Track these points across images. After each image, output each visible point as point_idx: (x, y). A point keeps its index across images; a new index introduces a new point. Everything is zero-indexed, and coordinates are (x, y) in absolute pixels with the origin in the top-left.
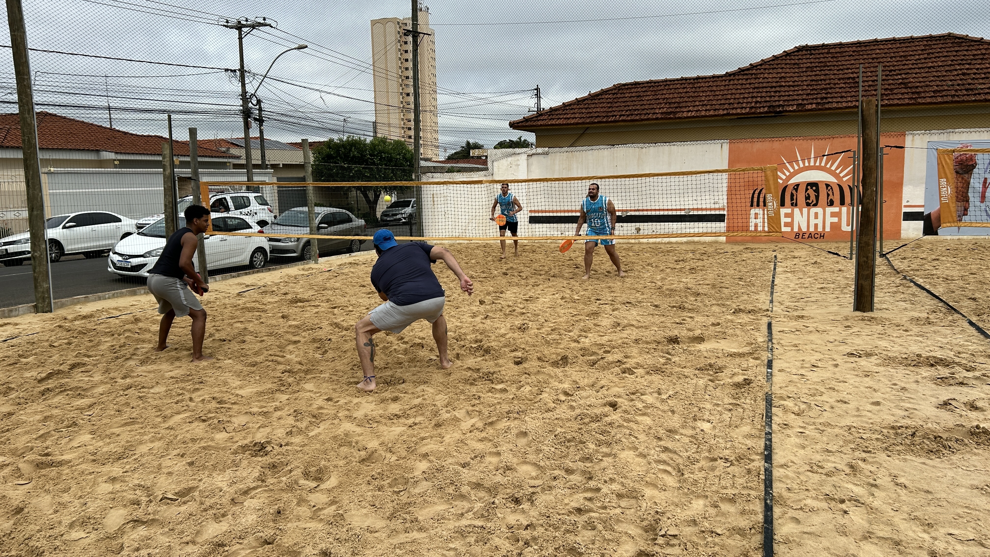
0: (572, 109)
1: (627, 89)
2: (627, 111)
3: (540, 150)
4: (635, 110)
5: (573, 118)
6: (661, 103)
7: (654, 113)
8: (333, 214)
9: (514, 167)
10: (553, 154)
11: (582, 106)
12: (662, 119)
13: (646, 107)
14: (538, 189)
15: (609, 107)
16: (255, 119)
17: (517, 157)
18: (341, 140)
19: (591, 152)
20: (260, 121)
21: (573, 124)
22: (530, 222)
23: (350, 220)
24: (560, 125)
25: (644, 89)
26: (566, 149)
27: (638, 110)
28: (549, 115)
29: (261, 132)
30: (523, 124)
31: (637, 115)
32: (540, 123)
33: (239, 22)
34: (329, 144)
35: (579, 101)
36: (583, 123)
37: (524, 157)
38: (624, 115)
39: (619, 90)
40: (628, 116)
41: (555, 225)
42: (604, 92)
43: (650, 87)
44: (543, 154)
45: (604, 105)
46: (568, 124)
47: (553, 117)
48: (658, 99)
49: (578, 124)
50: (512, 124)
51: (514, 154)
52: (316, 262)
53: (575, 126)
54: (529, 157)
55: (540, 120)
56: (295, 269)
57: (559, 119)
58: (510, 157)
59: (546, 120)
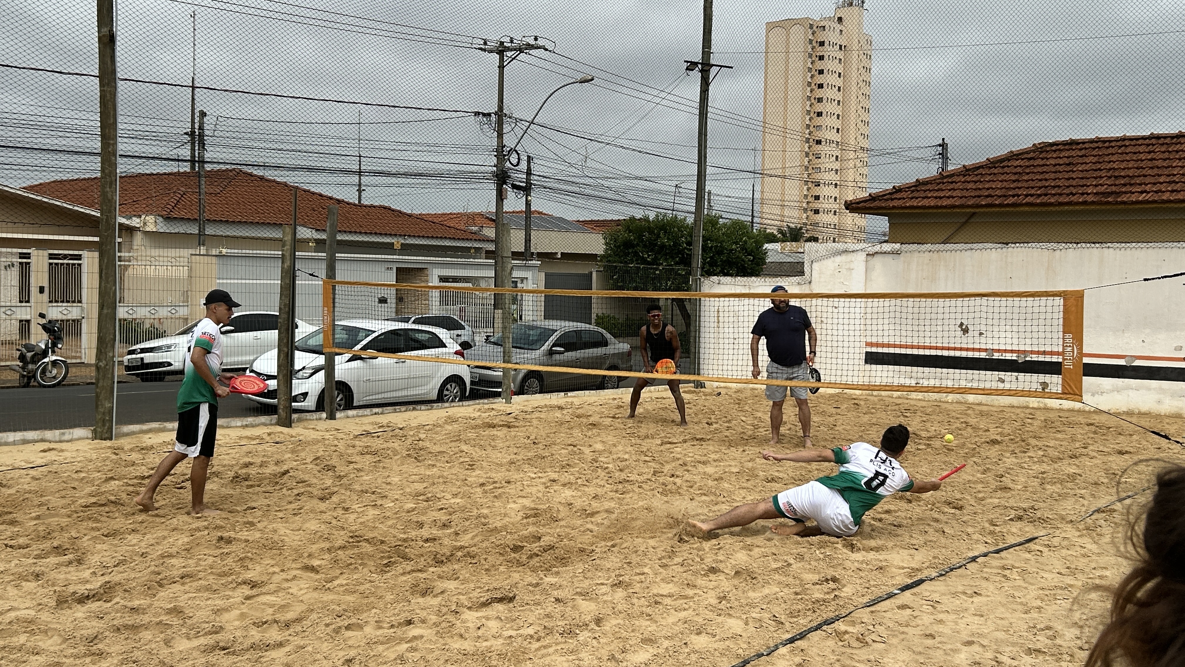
0: (952, 183)
1: (1055, 151)
2: (1040, 188)
3: (887, 247)
4: (1054, 187)
5: (948, 197)
6: (1101, 177)
7: (1083, 194)
8: (578, 333)
9: (844, 271)
10: (908, 254)
11: (969, 179)
12: (1093, 203)
13: (1074, 183)
14: (881, 310)
15: (1014, 181)
16: (514, 187)
17: (851, 256)
18: (646, 219)
19: (969, 252)
20: (526, 189)
21: (945, 207)
22: (866, 362)
23: (604, 343)
24: (923, 207)
25: (1083, 152)
26: (928, 246)
27: (1059, 187)
28: (913, 191)
29: (528, 204)
30: (867, 205)
31: (1054, 195)
32: (896, 203)
33: (502, 43)
34: (630, 224)
35: (967, 170)
36: (964, 206)
37: (862, 256)
38: (1032, 195)
39: (1041, 152)
40: (1040, 196)
41: (909, 368)
42: (1013, 156)
43: (1094, 149)
44: (893, 253)
45: (1007, 177)
46: (937, 207)
47: (918, 195)
48: (1100, 170)
49: (954, 207)
50: (849, 205)
51: (846, 251)
52: (509, 401)
53: (949, 211)
54: (869, 258)
55: (896, 199)
56: (470, 409)
57: (924, 198)
58: (839, 257)
59: (904, 199)
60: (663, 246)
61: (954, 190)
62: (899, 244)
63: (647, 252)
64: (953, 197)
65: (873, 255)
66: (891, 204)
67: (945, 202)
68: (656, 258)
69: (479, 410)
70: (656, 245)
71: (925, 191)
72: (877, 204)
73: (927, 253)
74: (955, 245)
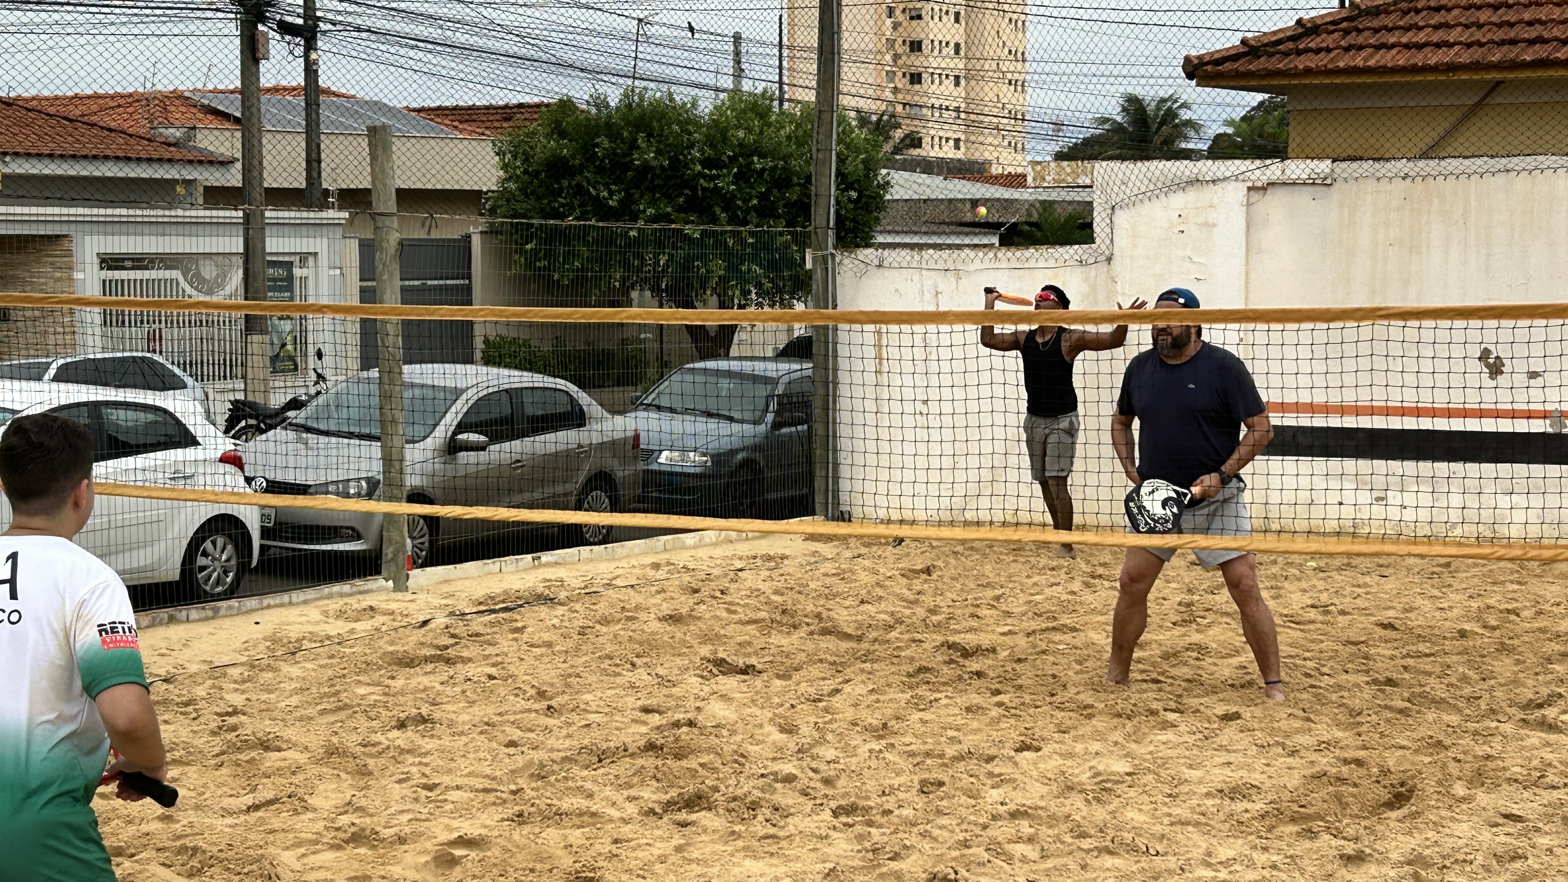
3: (1300, 169)
5: (1438, 46)
8: (514, 394)
9: (1193, 230)
10: (1352, 186)
16: (285, 28)
17: (1208, 195)
19: (1501, 179)
20: (307, 32)
24: (1380, 70)
26: (1402, 166)
28: (1346, 32)
29: (311, 71)
30: (1240, 66)
34: (561, 115)
36: (1476, 66)
37: (1236, 193)
44: (1312, 183)
46: (1414, 69)
47: (1360, 40)
49: (1453, 68)
50: (1196, 67)
51: (1195, 181)
52: (400, 586)
53: (1442, 78)
54: (1255, 197)
55: (1308, 50)
56: (313, 613)
57: (1378, 48)
58: (1180, 193)
59: (1328, 50)
60: (646, 168)
61: (1447, 26)
62: (1328, 162)
63: (607, 186)
64: (1450, 45)
65: (1264, 189)
66: (1302, 62)
67: (1434, 58)
68: (629, 196)
69: (341, 614)
70: (628, 166)
71: (1376, 31)
72: (1262, 63)
73: (1398, 182)
74: (1467, 162)
